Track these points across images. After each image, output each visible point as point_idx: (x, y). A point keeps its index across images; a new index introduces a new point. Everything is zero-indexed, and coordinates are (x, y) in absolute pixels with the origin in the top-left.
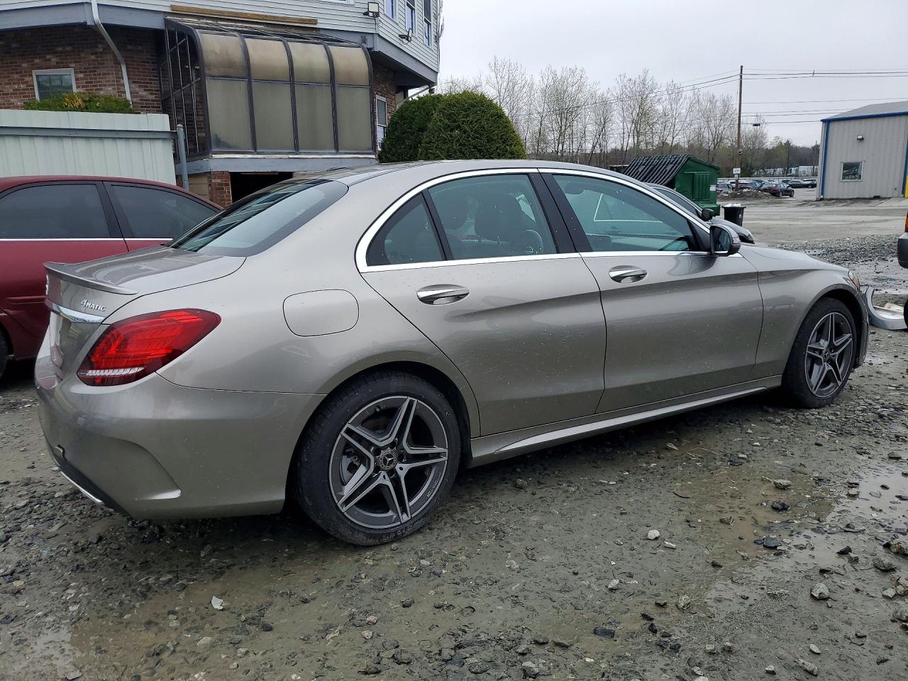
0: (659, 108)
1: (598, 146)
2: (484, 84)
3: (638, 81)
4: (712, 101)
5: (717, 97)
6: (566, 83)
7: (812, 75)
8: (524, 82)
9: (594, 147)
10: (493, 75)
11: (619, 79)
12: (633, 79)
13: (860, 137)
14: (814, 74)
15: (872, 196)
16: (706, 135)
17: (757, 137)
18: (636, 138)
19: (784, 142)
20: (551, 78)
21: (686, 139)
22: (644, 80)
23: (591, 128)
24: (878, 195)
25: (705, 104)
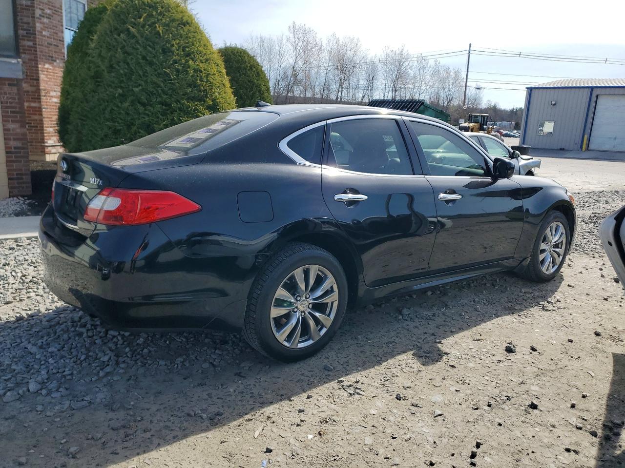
0: (411, 73)
1: (367, 96)
2: (285, 41)
3: (397, 52)
4: (447, 71)
5: (451, 69)
6: (346, 48)
7: (519, 56)
8: (314, 43)
9: (364, 97)
10: (292, 35)
11: (384, 50)
12: (394, 50)
13: (553, 103)
14: (520, 55)
15: (559, 148)
16: (442, 95)
17: (476, 99)
18: (394, 93)
19: (493, 104)
20: (335, 42)
21: (428, 97)
22: (402, 51)
23: (362, 82)
24: (563, 147)
25: (443, 73)
